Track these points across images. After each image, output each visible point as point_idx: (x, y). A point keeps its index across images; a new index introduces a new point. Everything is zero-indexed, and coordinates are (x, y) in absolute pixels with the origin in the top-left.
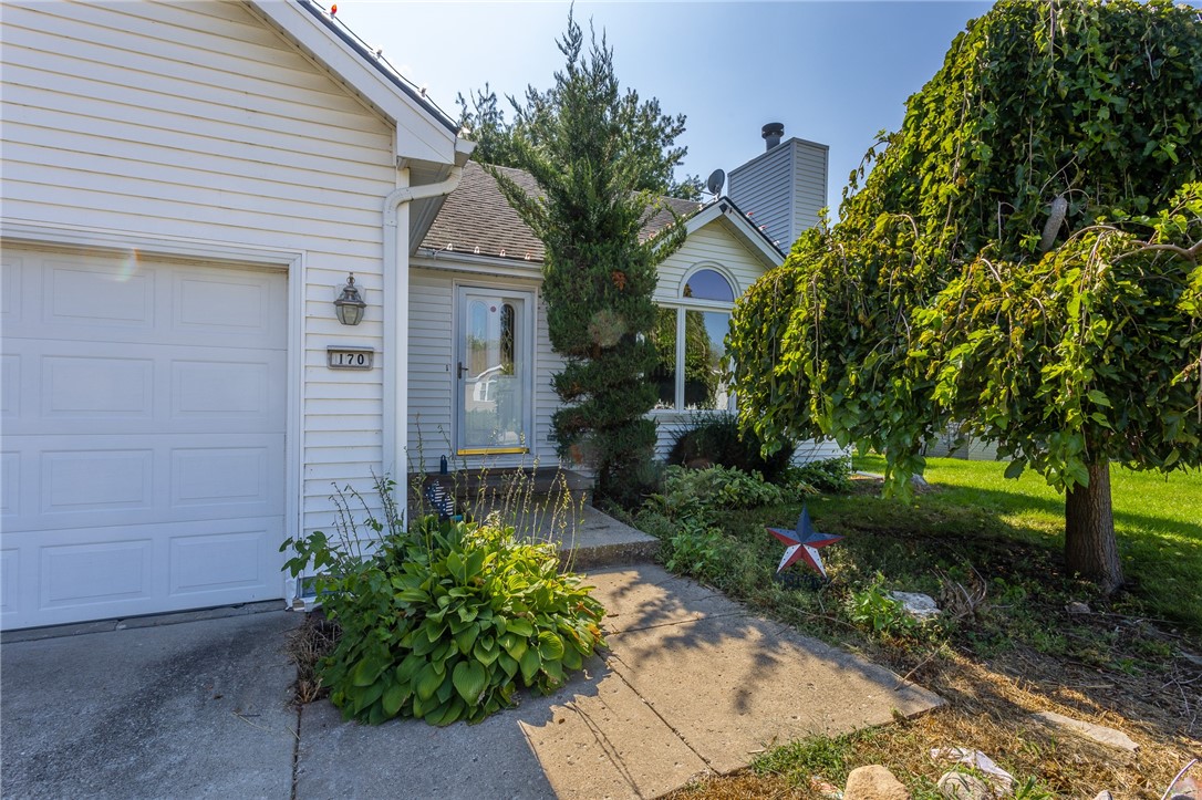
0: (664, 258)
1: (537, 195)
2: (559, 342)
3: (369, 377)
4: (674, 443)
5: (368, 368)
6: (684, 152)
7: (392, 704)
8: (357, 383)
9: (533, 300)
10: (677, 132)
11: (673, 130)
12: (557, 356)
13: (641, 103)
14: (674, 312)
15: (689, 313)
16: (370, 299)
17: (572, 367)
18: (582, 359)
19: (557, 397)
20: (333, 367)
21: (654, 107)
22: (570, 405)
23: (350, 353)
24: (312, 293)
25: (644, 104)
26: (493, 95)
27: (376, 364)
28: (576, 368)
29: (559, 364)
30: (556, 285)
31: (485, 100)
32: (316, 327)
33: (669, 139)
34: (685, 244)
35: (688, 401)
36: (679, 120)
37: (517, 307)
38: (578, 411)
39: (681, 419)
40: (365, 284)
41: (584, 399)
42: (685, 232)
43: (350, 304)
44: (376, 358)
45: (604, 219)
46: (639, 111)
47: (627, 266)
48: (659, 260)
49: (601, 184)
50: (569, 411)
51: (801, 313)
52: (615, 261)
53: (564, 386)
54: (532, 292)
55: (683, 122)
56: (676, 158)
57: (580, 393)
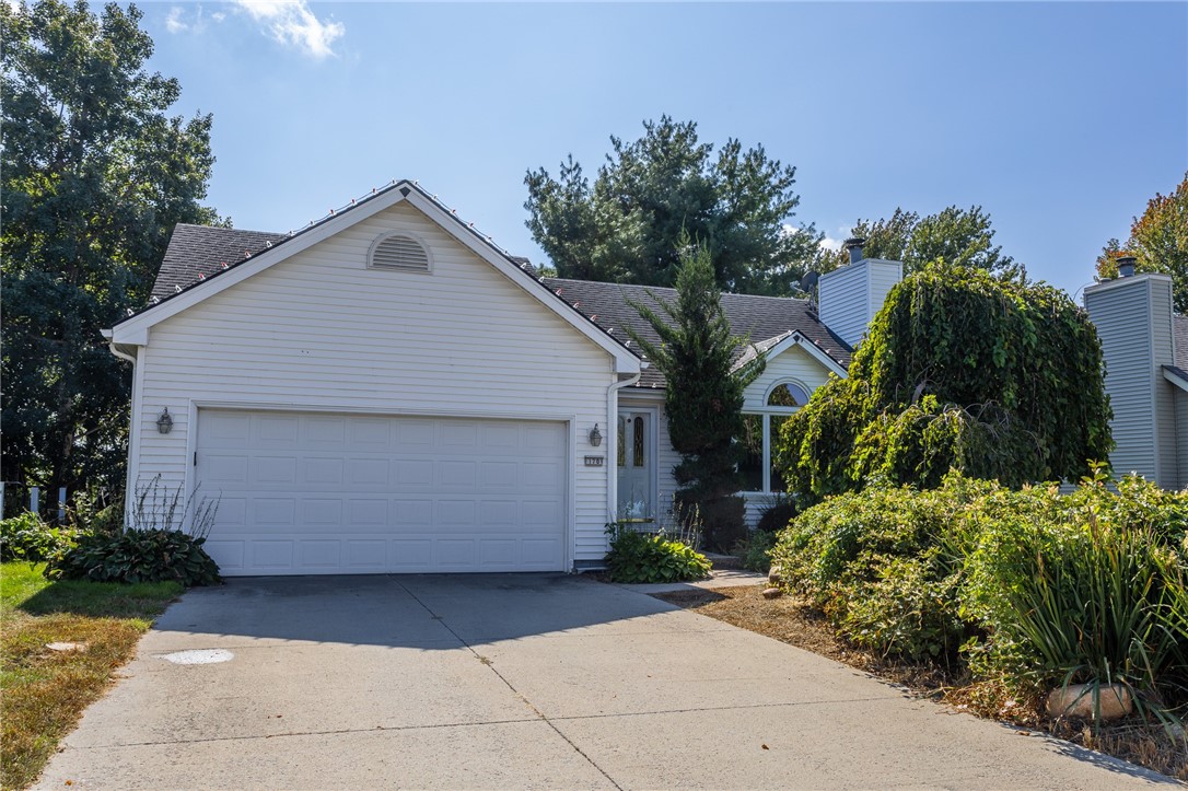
0: (749, 383)
1: (663, 347)
2: (677, 444)
3: (602, 469)
4: (761, 517)
5: (601, 465)
6: (795, 202)
7: (642, 578)
8: (598, 472)
9: (656, 413)
10: (785, 183)
11: (781, 181)
12: (676, 453)
13: (744, 150)
14: (761, 416)
15: (772, 417)
16: (602, 434)
17: (686, 461)
18: (692, 456)
19: (675, 482)
20: (586, 465)
21: (759, 156)
22: (683, 488)
23: (594, 459)
24: (579, 433)
25: (747, 152)
26: (577, 165)
27: (604, 463)
28: (690, 462)
29: (677, 459)
30: (677, 408)
31: (569, 171)
32: (580, 448)
33: (775, 190)
34: (766, 370)
35: (773, 488)
36: (787, 171)
37: (646, 420)
38: (692, 490)
39: (766, 499)
40: (601, 427)
41: (694, 483)
42: (765, 363)
43: (594, 437)
44: (604, 461)
45: (707, 362)
46: (741, 160)
47: (722, 395)
48: (746, 385)
49: (704, 337)
50: (684, 491)
51: (809, 436)
52: (714, 391)
53: (680, 475)
54: (656, 408)
55: (792, 175)
56: (785, 210)
57: (692, 479)
